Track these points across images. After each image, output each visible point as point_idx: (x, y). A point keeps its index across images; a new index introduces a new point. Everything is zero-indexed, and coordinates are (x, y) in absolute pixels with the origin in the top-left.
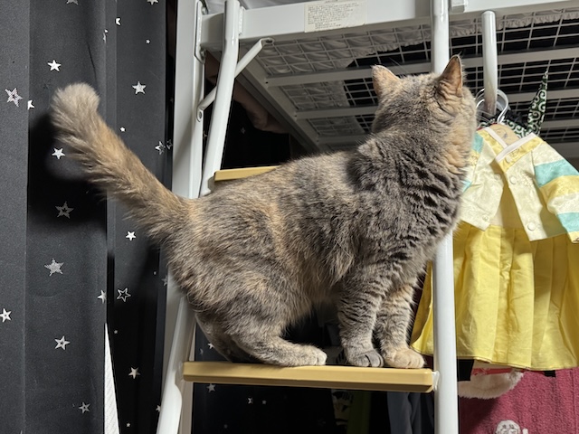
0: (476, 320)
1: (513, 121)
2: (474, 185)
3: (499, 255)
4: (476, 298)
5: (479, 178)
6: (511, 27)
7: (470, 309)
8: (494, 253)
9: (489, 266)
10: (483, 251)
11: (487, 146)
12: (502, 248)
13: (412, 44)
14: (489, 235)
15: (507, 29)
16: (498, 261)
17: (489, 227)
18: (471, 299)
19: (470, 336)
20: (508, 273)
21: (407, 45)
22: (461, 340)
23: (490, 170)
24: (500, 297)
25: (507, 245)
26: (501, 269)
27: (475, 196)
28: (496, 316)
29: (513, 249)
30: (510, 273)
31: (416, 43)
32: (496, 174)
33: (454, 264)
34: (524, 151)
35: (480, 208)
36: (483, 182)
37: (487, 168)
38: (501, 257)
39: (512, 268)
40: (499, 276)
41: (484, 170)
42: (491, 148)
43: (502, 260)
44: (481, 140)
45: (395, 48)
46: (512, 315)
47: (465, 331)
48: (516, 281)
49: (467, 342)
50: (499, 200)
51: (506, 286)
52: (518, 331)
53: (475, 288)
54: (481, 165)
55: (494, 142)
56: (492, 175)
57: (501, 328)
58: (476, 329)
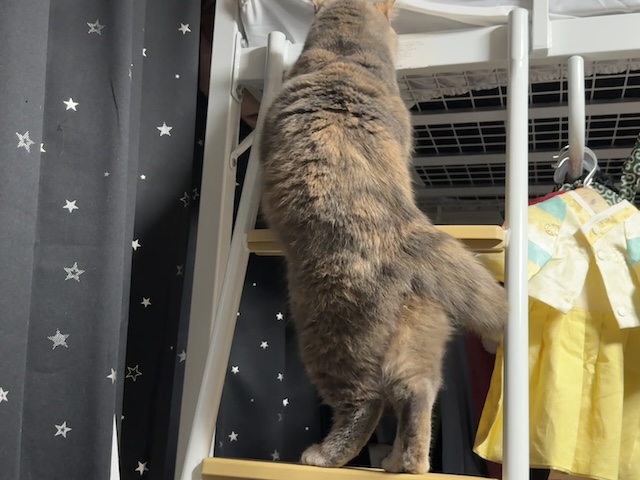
0: (554, 422)
1: (602, 184)
2: (555, 259)
3: (583, 344)
4: (555, 395)
5: (560, 251)
6: (602, 73)
7: (547, 408)
8: (577, 342)
9: (571, 357)
10: (563, 339)
11: (571, 214)
12: (587, 335)
13: (484, 88)
14: (572, 319)
15: (597, 75)
16: (582, 351)
17: (572, 310)
18: (549, 396)
19: (546, 440)
20: (593, 366)
21: (478, 89)
22: (536, 445)
23: (573, 242)
24: (583, 395)
25: (593, 332)
26: (585, 360)
27: (556, 272)
28: (578, 418)
29: (600, 337)
30: (596, 366)
31: (490, 88)
32: (580, 246)
33: (529, 353)
34: (615, 221)
35: (562, 286)
36: (565, 256)
37: (570, 239)
38: (585, 346)
39: (597, 360)
40: (582, 369)
41: (567, 241)
42: (576, 216)
43: (587, 350)
44: (564, 206)
45: (465, 92)
46: (597, 417)
47: (540, 434)
48: (602, 376)
49: (542, 448)
50: (584, 278)
51: (590, 381)
52: (604, 437)
53: (553, 382)
54: (563, 236)
55: (579, 208)
56: (577, 248)
57: (583, 432)
58: (553, 432)
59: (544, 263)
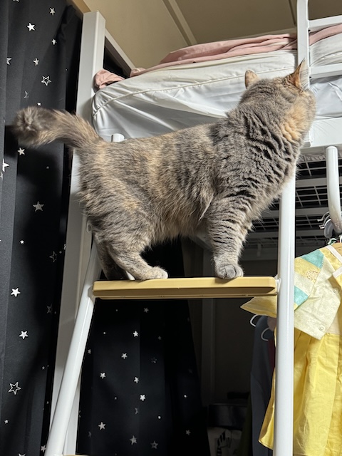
0: (309, 422)
2: (312, 298)
3: (336, 361)
4: (311, 401)
5: (317, 292)
7: (305, 411)
8: (332, 361)
9: (326, 371)
10: (321, 357)
11: (327, 263)
12: (340, 355)
14: (328, 343)
16: (336, 367)
17: (325, 336)
18: (307, 402)
19: (304, 436)
22: (297, 439)
23: (328, 285)
24: (335, 400)
26: (338, 374)
27: (313, 308)
32: (334, 287)
35: (317, 318)
36: (321, 295)
37: (326, 281)
38: (339, 363)
40: (335, 381)
41: (324, 284)
42: (331, 265)
43: (340, 367)
44: (322, 258)
47: (300, 432)
49: (301, 442)
50: (335, 311)
53: (310, 392)
54: (321, 280)
55: (334, 259)
56: (331, 289)
57: (336, 429)
58: (309, 430)
59: (302, 302)
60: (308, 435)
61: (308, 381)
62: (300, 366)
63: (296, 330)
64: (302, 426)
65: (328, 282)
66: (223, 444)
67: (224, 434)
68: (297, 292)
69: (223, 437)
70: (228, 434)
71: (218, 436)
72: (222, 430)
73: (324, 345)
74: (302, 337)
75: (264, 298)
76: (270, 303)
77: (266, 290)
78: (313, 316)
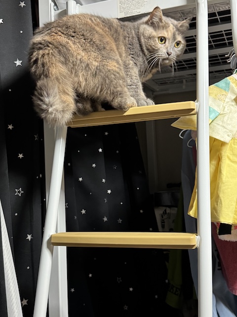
0: (222, 199)
5: (226, 109)
7: (219, 192)
9: (233, 164)
18: (220, 186)
23: (234, 103)
37: (232, 101)
44: (229, 84)
47: (216, 206)
56: (236, 106)
58: (222, 204)
59: (214, 117)
60: (221, 207)
61: (220, 172)
62: (214, 162)
63: (211, 138)
64: (217, 202)
65: (234, 101)
66: (165, 217)
67: (165, 210)
68: (211, 111)
69: (165, 213)
70: (168, 210)
71: (162, 212)
72: (164, 208)
73: (231, 147)
74: (215, 143)
75: (188, 117)
76: (192, 121)
77: (189, 111)
78: (223, 126)
